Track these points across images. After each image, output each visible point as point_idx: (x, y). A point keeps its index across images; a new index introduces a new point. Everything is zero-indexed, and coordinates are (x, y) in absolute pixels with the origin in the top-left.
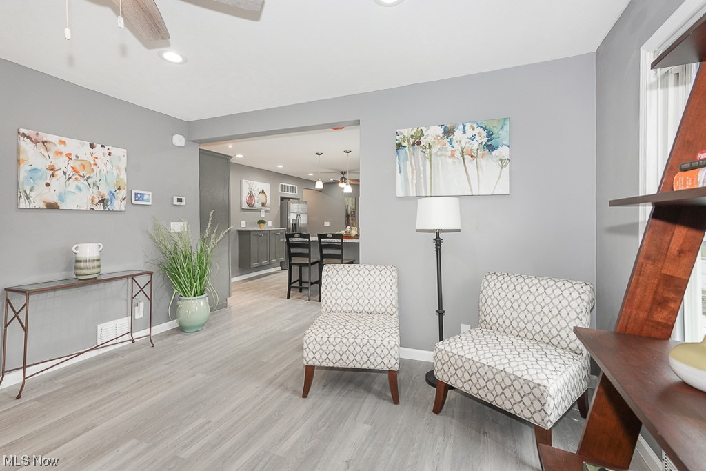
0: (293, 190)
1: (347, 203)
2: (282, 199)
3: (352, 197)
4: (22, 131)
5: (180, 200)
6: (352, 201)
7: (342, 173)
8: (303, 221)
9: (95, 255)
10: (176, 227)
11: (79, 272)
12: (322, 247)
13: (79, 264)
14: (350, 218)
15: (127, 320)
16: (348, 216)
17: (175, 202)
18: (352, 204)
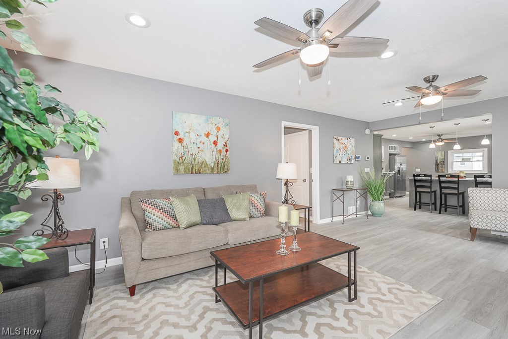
0: (395, 148)
1: (437, 155)
2: (390, 155)
3: (442, 151)
4: (335, 137)
5: (368, 158)
6: (441, 153)
7: (439, 135)
8: (404, 168)
9: (352, 180)
10: (367, 170)
11: (347, 185)
12: (441, 182)
13: (347, 183)
14: (440, 166)
15: (354, 207)
16: (437, 165)
17: (367, 159)
18: (442, 156)
